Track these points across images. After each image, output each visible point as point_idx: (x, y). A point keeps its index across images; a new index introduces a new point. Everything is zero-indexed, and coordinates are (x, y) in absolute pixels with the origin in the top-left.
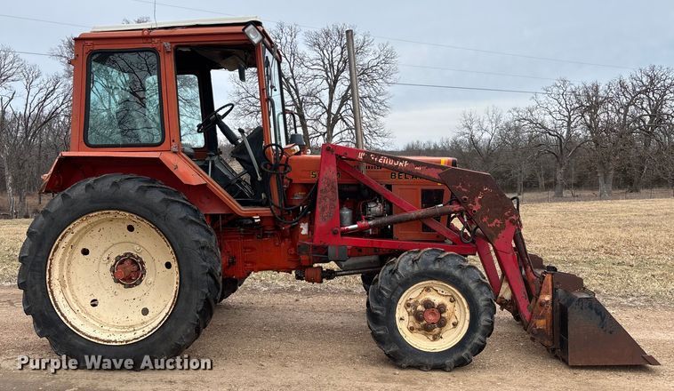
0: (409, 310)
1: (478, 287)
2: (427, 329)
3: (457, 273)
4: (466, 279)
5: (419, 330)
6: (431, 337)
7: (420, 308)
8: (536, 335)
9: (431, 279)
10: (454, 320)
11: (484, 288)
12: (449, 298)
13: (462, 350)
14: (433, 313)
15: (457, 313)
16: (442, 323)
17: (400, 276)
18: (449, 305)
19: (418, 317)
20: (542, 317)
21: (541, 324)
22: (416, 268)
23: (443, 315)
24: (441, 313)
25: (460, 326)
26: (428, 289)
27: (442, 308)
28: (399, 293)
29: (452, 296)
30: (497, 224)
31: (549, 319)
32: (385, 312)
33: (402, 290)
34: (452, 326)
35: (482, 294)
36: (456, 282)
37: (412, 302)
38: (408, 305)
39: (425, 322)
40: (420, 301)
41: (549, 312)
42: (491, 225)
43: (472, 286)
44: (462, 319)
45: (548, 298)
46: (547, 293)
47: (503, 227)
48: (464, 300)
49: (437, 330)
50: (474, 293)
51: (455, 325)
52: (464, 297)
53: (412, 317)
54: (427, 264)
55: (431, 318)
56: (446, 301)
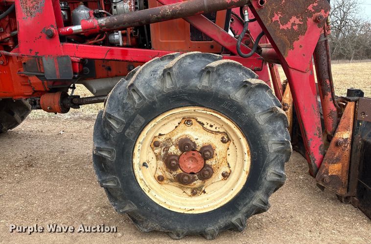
0: (157, 151)
1: (270, 121)
2: (183, 181)
3: (238, 96)
4: (252, 106)
5: (171, 181)
6: (189, 192)
7: (173, 150)
8: (326, 184)
9: (193, 104)
10: (224, 169)
11: (279, 124)
12: (220, 136)
13: (233, 214)
14: (194, 159)
15: (230, 159)
16: (205, 174)
17: (141, 97)
18: (219, 148)
19: (170, 163)
20: (338, 160)
21: (335, 169)
22: (168, 84)
23: (208, 162)
24: (205, 159)
25: (233, 178)
26: (188, 121)
27: (207, 152)
28: (138, 126)
29: (226, 133)
30: (293, 24)
31: (346, 163)
32: (114, 154)
33: (143, 121)
34: (221, 177)
35: (274, 132)
36: (234, 111)
37: (161, 140)
38: (156, 144)
39: (179, 171)
40: (174, 138)
41: (347, 153)
42: (285, 27)
43: (261, 119)
44: (238, 169)
45: (346, 135)
46: (346, 129)
47: (302, 30)
48: (244, 141)
49: (198, 183)
50: (262, 131)
51: (225, 176)
52: (245, 136)
53: (161, 163)
54: (187, 77)
55: (190, 165)
56: (215, 141)
